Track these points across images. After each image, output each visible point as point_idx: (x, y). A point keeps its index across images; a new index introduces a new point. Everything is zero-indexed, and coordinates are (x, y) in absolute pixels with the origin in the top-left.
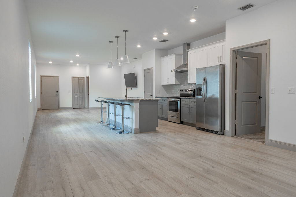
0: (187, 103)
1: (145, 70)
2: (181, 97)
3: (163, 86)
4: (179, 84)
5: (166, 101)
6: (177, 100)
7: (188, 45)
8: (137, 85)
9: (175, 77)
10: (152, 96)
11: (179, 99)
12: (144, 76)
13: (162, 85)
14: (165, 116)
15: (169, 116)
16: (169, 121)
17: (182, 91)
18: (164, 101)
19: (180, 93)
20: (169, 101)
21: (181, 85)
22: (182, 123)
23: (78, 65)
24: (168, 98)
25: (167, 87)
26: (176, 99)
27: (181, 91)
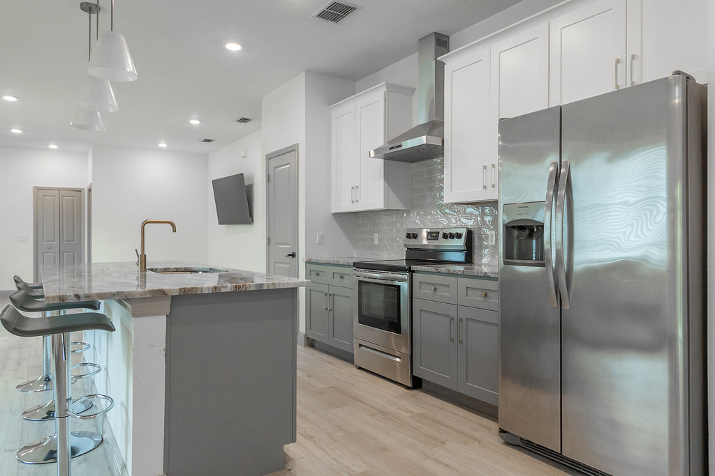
0: (443, 293)
1: (269, 158)
2: (414, 268)
3: (337, 215)
4: (401, 207)
5: (347, 280)
6: (393, 280)
7: (442, 43)
8: (251, 215)
9: (387, 177)
10: (293, 255)
11: (406, 276)
12: (268, 180)
13: (335, 214)
14: (341, 343)
15: (360, 345)
16: (360, 368)
17: (415, 236)
18: (337, 277)
19: (405, 246)
20: (361, 279)
21: (408, 212)
22: (417, 383)
23: (53, 146)
24: (358, 265)
25: (354, 222)
26: (390, 275)
27: (409, 236)
